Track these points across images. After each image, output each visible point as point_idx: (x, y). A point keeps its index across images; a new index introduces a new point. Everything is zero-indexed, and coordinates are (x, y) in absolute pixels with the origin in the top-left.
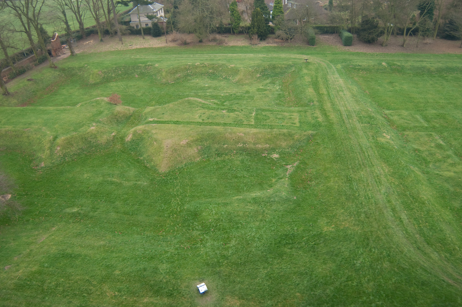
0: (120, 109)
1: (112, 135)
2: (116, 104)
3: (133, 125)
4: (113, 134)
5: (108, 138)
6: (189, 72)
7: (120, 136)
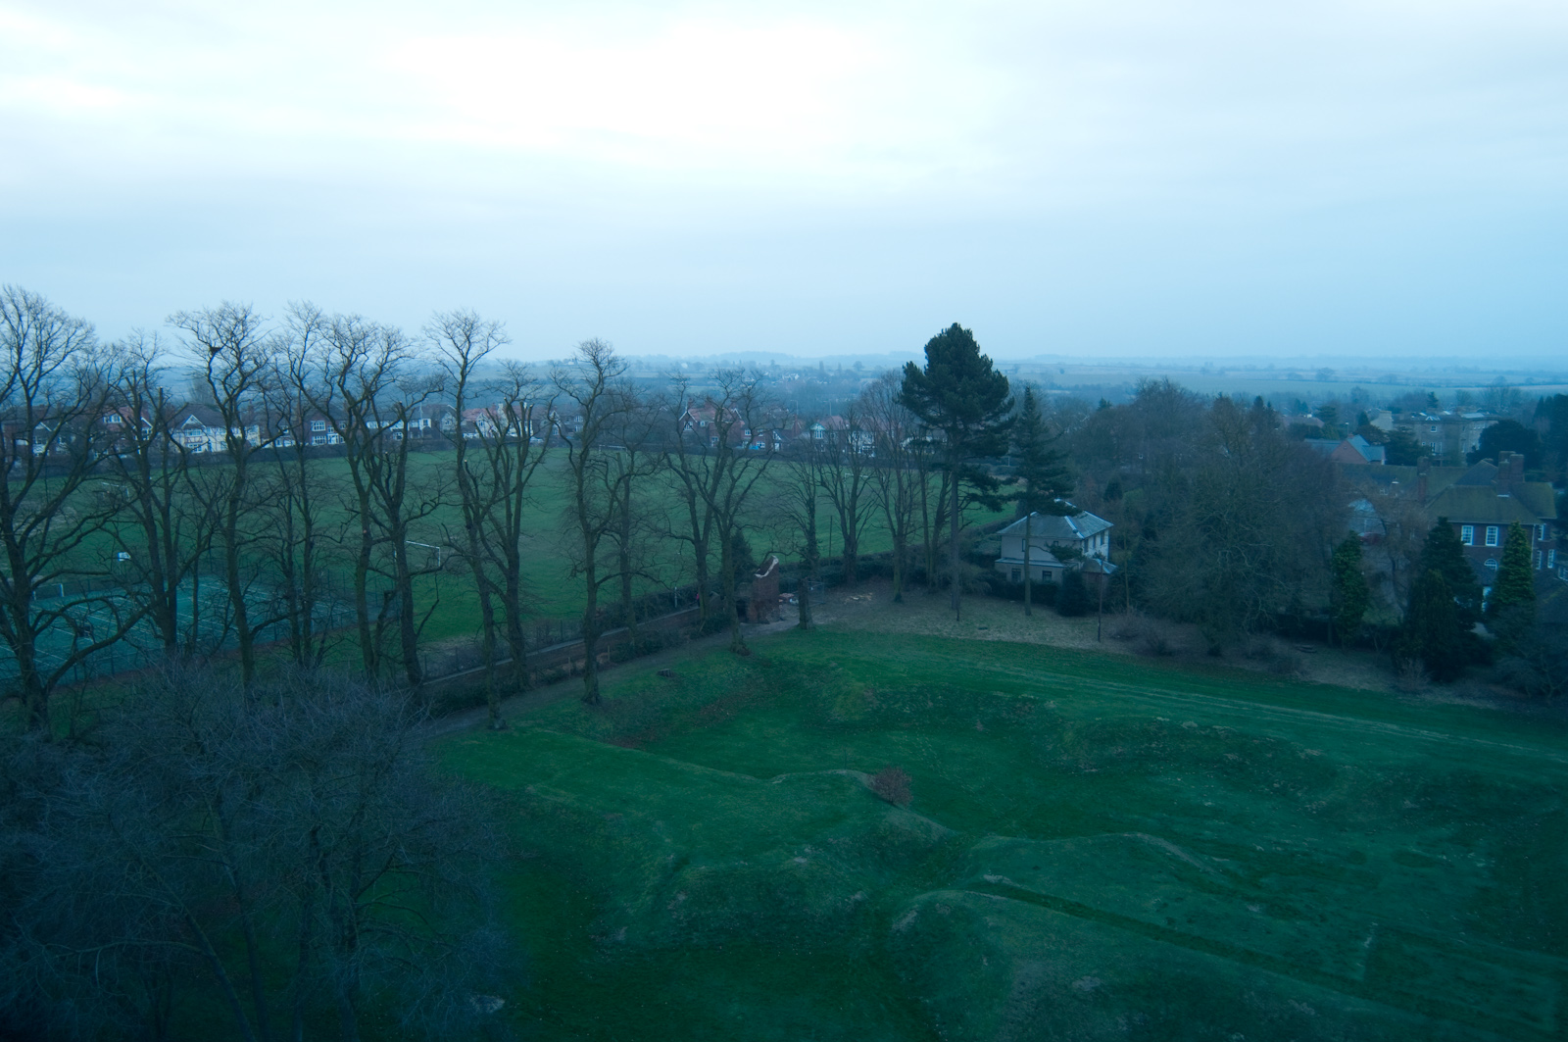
0: (900, 818)
1: (852, 898)
2: (891, 803)
3: (928, 884)
4: (858, 896)
5: (840, 904)
6: (1154, 745)
7: (878, 907)
